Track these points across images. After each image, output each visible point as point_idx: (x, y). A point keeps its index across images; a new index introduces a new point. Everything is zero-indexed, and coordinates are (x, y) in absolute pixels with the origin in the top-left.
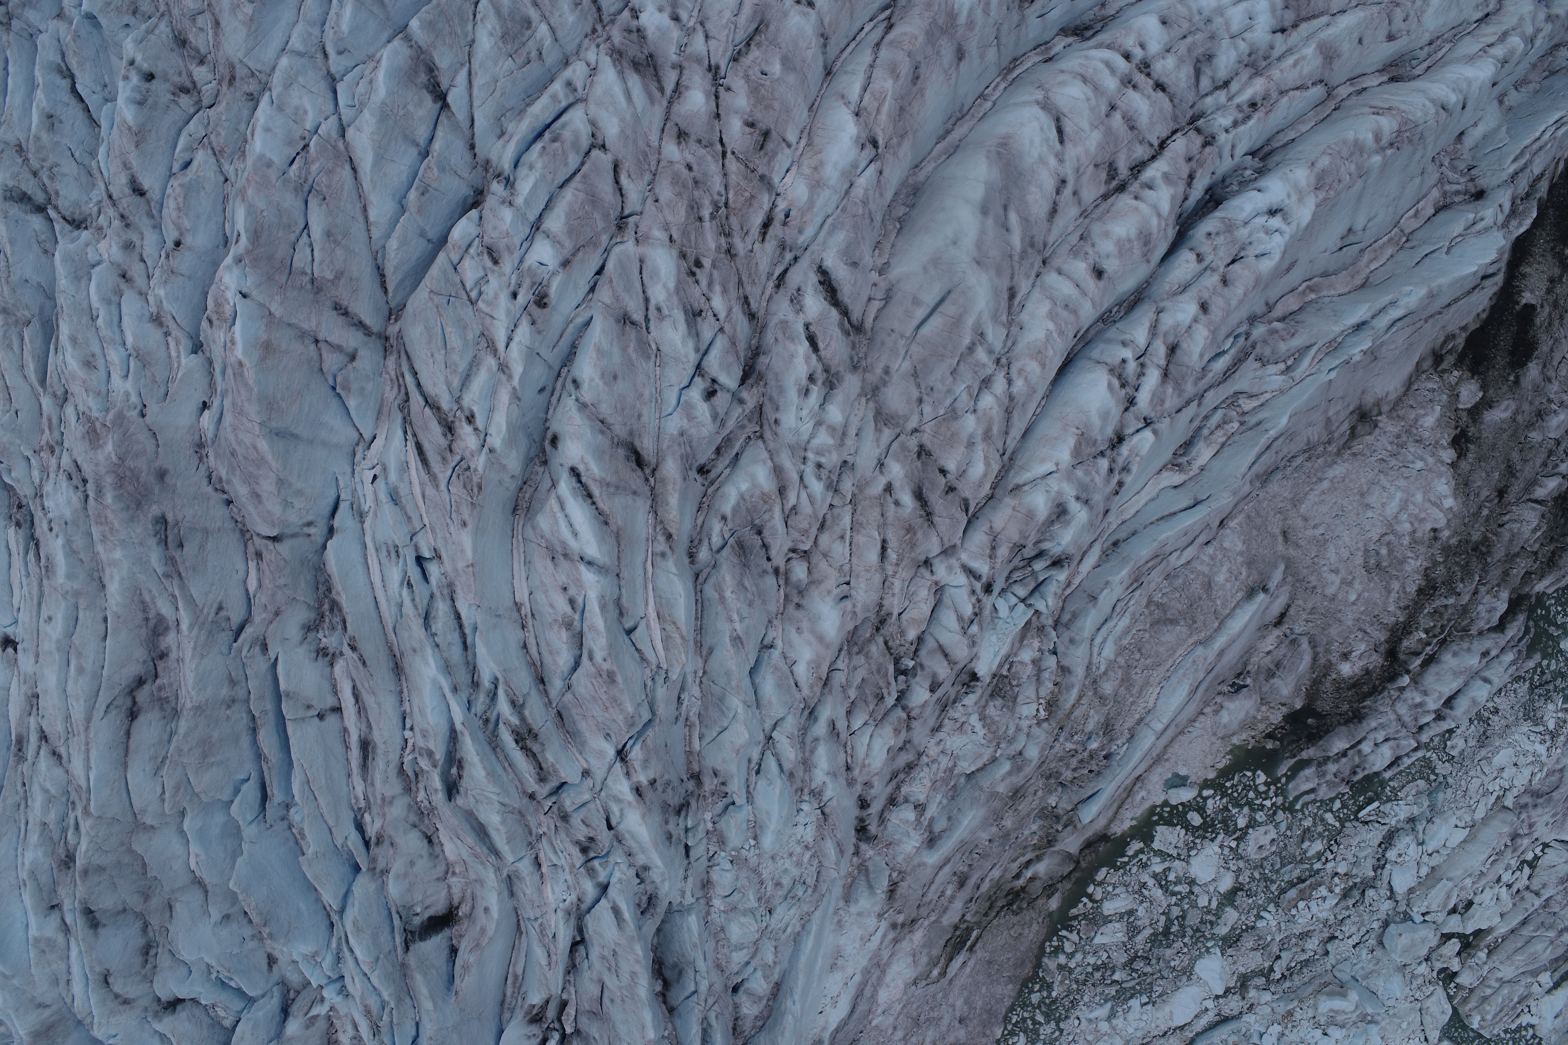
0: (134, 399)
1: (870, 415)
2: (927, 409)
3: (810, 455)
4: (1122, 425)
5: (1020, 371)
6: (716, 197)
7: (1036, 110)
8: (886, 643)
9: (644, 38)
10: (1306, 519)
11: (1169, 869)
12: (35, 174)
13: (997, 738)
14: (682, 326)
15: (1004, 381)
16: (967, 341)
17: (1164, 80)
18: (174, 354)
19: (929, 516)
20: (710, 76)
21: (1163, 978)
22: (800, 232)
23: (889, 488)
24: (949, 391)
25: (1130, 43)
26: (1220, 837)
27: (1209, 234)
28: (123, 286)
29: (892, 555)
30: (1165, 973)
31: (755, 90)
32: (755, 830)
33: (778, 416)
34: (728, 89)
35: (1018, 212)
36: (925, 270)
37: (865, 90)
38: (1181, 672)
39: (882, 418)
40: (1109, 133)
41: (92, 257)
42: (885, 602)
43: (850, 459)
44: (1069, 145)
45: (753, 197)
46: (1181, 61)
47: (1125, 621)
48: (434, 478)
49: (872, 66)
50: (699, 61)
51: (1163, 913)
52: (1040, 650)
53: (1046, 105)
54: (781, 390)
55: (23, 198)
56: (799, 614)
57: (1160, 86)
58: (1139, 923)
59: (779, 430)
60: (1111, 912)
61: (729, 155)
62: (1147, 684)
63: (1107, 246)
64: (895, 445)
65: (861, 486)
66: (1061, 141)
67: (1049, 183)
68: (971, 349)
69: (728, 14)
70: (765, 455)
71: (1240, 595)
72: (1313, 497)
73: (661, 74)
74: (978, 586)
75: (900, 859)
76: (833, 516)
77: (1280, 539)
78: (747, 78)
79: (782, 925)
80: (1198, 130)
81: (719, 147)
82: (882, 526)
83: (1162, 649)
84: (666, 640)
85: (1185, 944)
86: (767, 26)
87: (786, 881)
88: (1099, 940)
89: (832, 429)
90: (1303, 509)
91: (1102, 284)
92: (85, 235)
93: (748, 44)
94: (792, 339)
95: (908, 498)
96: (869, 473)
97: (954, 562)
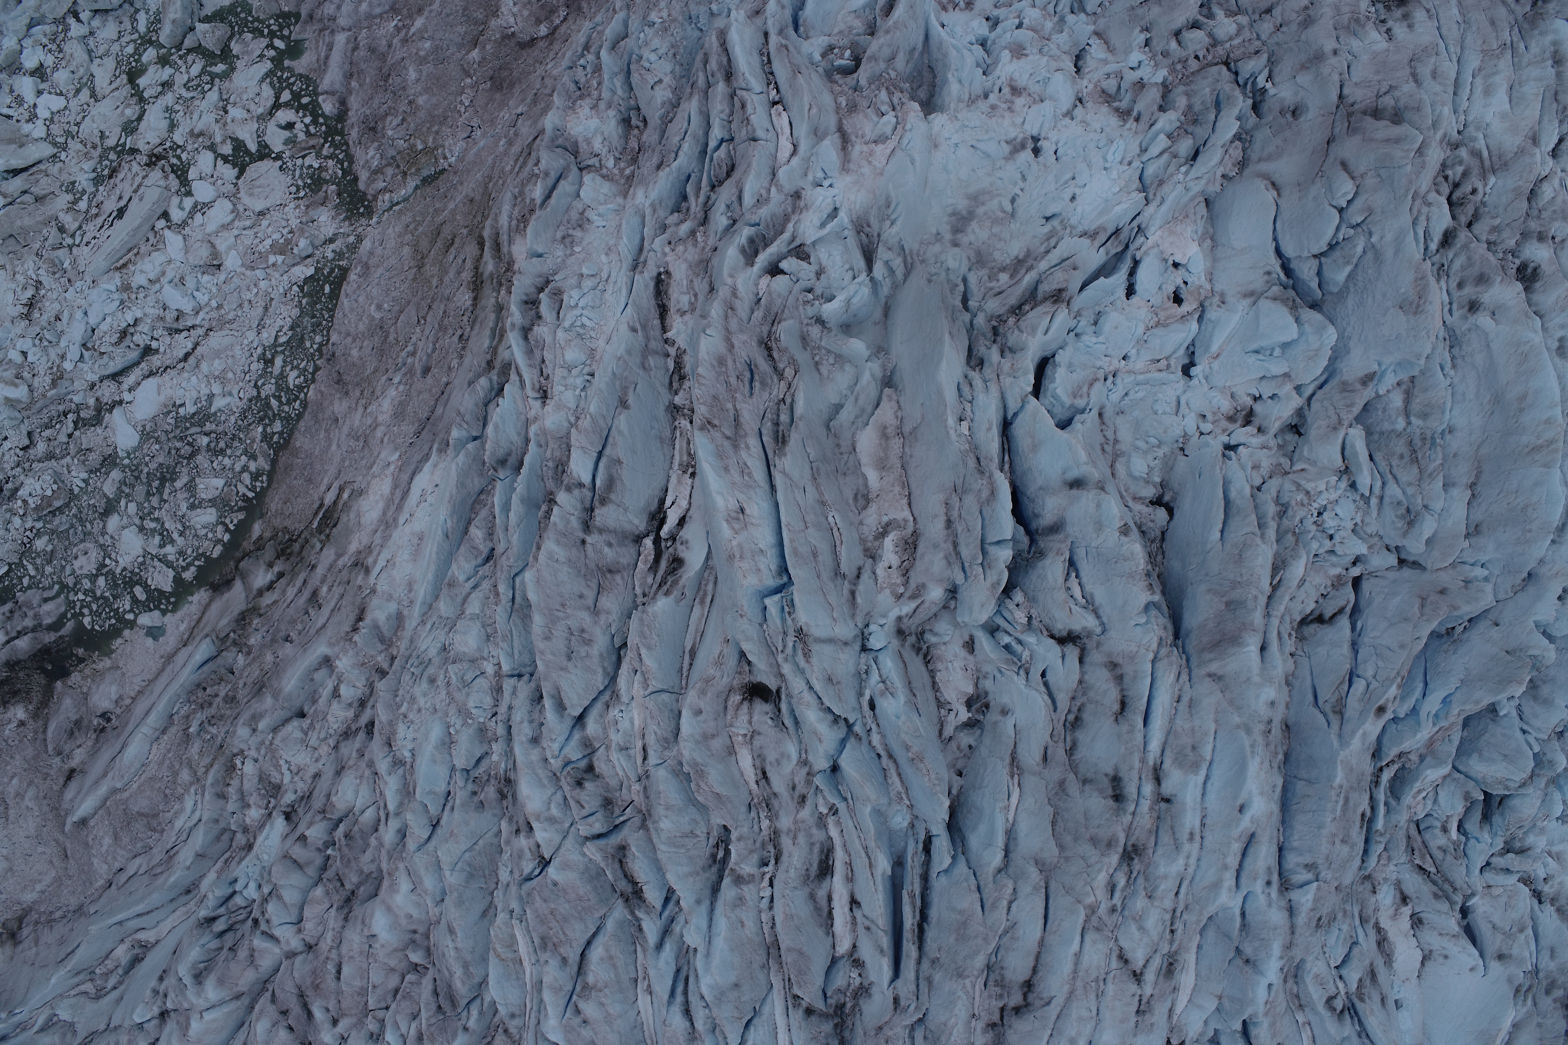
4: (160, 1028)
11: (162, 546)
13: (271, 749)
19: (301, 995)
21: (166, 432)
23: (335, 1022)
26: (118, 571)
29: (331, 967)
30: (163, 438)
32: (450, 740)
38: (134, 769)
42: (340, 923)
47: (178, 824)
51: (165, 501)
52: (244, 816)
56: (413, 927)
58: (186, 495)
60: (209, 510)
62: (159, 765)
65: (360, 1024)
74: (263, 926)
75: (351, 652)
76: (386, 1001)
77: (69, 854)
79: (435, 631)
82: (339, 992)
83: (149, 792)
84: (512, 945)
85: (147, 465)
87: (426, 682)
88: (220, 483)
95: (318, 1014)
96: (354, 1033)
97: (286, 948)
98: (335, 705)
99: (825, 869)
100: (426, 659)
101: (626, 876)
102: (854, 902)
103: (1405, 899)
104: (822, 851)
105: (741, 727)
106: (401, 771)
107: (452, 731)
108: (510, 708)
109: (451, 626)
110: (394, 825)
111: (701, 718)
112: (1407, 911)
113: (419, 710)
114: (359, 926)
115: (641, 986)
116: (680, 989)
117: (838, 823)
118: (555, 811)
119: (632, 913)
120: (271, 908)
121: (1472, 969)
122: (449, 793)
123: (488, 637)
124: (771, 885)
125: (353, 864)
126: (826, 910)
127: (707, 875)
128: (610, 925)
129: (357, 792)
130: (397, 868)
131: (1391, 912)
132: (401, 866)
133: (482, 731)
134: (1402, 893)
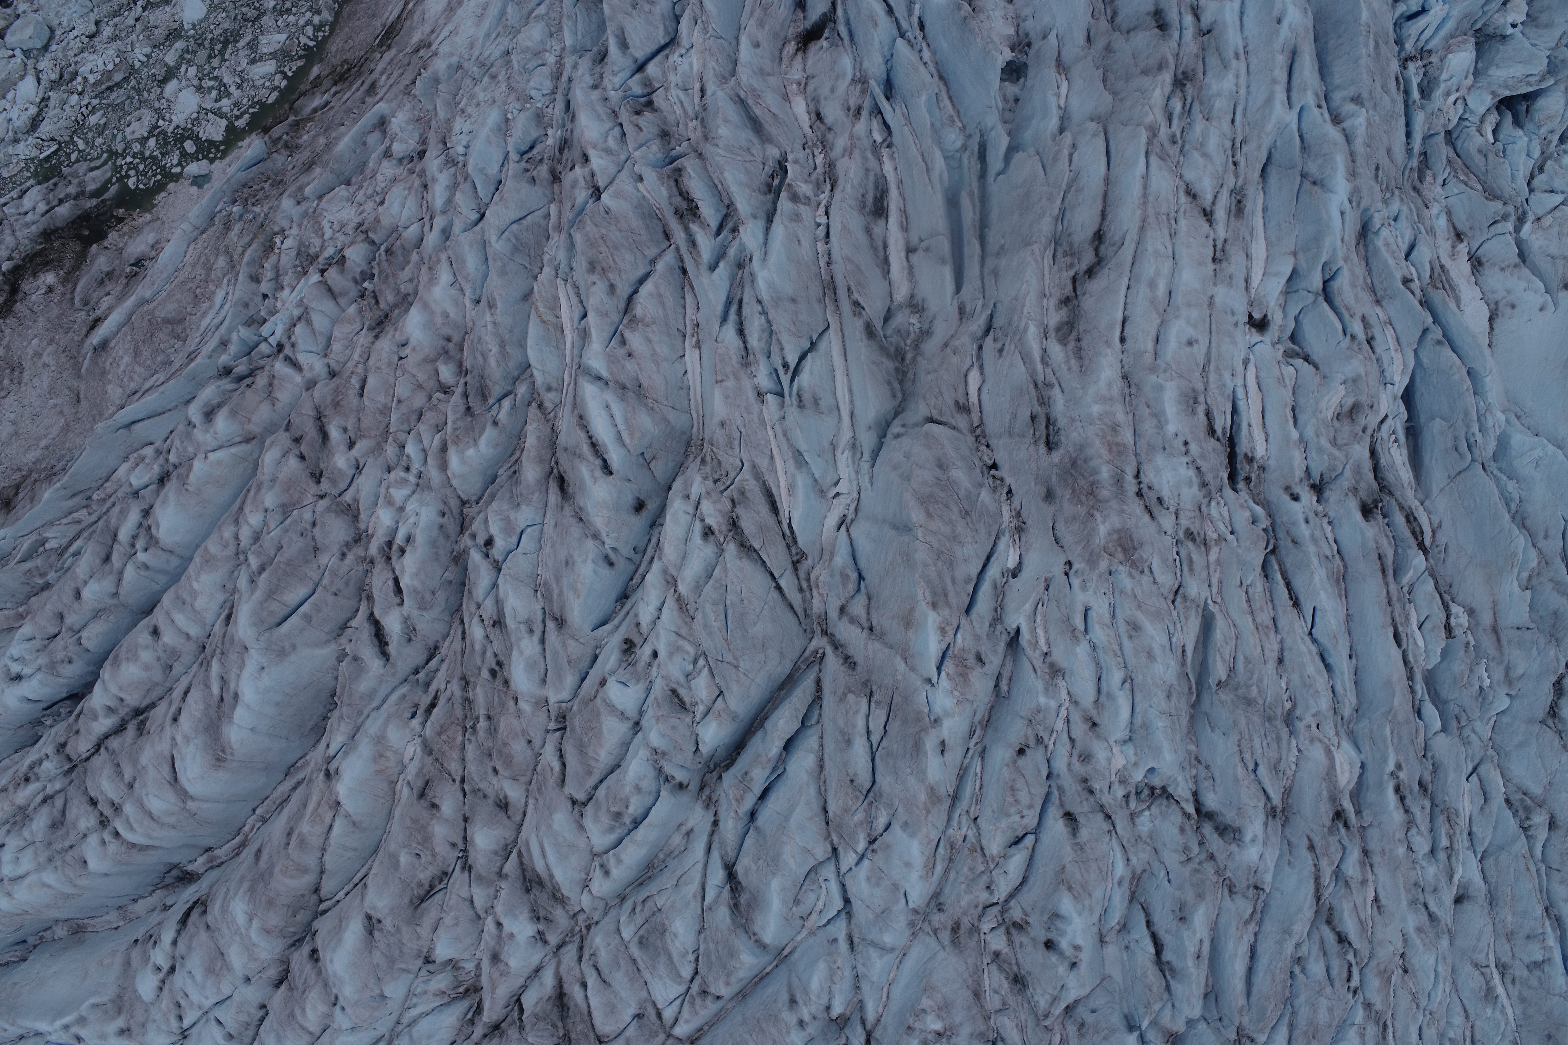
0: (1076, 582)
1: (363, 516)
2: (307, 515)
3: (412, 479)
4: (158, 492)
5: (226, 546)
6: (473, 738)
7: (191, 790)
8: (377, 302)
9: (534, 911)
10: (61, 412)
11: (217, 101)
12: (1212, 857)
13: (314, 216)
14: (508, 611)
15: (241, 537)
16: (264, 575)
17: (90, 808)
18: (1040, 632)
19: (319, 417)
20: (470, 861)
22: (404, 696)
23: (351, 445)
24: (286, 531)
25: (113, 846)
26: (171, 129)
27: (70, 662)
28: (1093, 713)
29: (355, 382)
30: (231, 7)
31: (426, 839)
32: (505, 126)
33: (441, 520)
34: (454, 845)
35: (212, 694)
36: (294, 647)
37: (331, 827)
38: (165, 276)
39: (352, 513)
40: (135, 762)
41: (1130, 750)
42: (370, 338)
43: (386, 476)
44: (167, 753)
45: (439, 734)
46: (74, 825)
47: (204, 323)
48: (757, 475)
49: (324, 850)
50: (480, 878)
51: (226, 60)
52: (276, 299)
53: (184, 795)
54: (433, 544)
55: (1223, 830)
56: (447, 331)
57: (93, 802)
58: (247, 54)
59: (441, 506)
60: (270, 62)
61: (458, 779)
62: (193, 266)
63: (146, 656)
64: (343, 486)
65: (378, 449)
66: (173, 758)
67: (183, 718)
68: (262, 569)
69: (448, 920)
70: (454, 482)
71: (113, 344)
72: (54, 432)
73: (519, 871)
74: (287, 350)
75: (408, 106)
76: (409, 423)
77: (82, 395)
78: (434, 854)
79: (499, 40)
80: (70, 759)
81: (466, 788)
82: (361, 409)
83: (178, 296)
84: (555, 306)
85: (212, 32)
86: (411, 902)
87: (486, 80)
88: (284, 37)
89: (390, 502)
90: (62, 422)
91: (154, 622)
92: (1138, 776)
93: (432, 887)
94: (415, 591)
95: (334, 433)
96: (370, 461)
97: (308, 374)
98: (385, 163)
99: (880, 210)
100: (488, 63)
101: (681, 194)
102: (910, 250)
103: (1459, 236)
104: (877, 187)
105: (796, 73)
106: (453, 170)
107: (509, 116)
108: (570, 80)
109: (514, 32)
110: (439, 222)
111: (757, 51)
112: (1463, 248)
113: (478, 105)
114: (391, 332)
115: (690, 342)
116: (734, 309)
117: (892, 157)
118: (611, 143)
119: (687, 229)
120: (298, 329)
121: (1541, 309)
122: (500, 182)
123: (551, 35)
124: (827, 213)
125: (391, 280)
126: (881, 254)
127: (763, 198)
128: (660, 266)
129: (403, 206)
130: (439, 261)
131: (1447, 245)
132: (443, 256)
133: (539, 117)
134: (1455, 228)
